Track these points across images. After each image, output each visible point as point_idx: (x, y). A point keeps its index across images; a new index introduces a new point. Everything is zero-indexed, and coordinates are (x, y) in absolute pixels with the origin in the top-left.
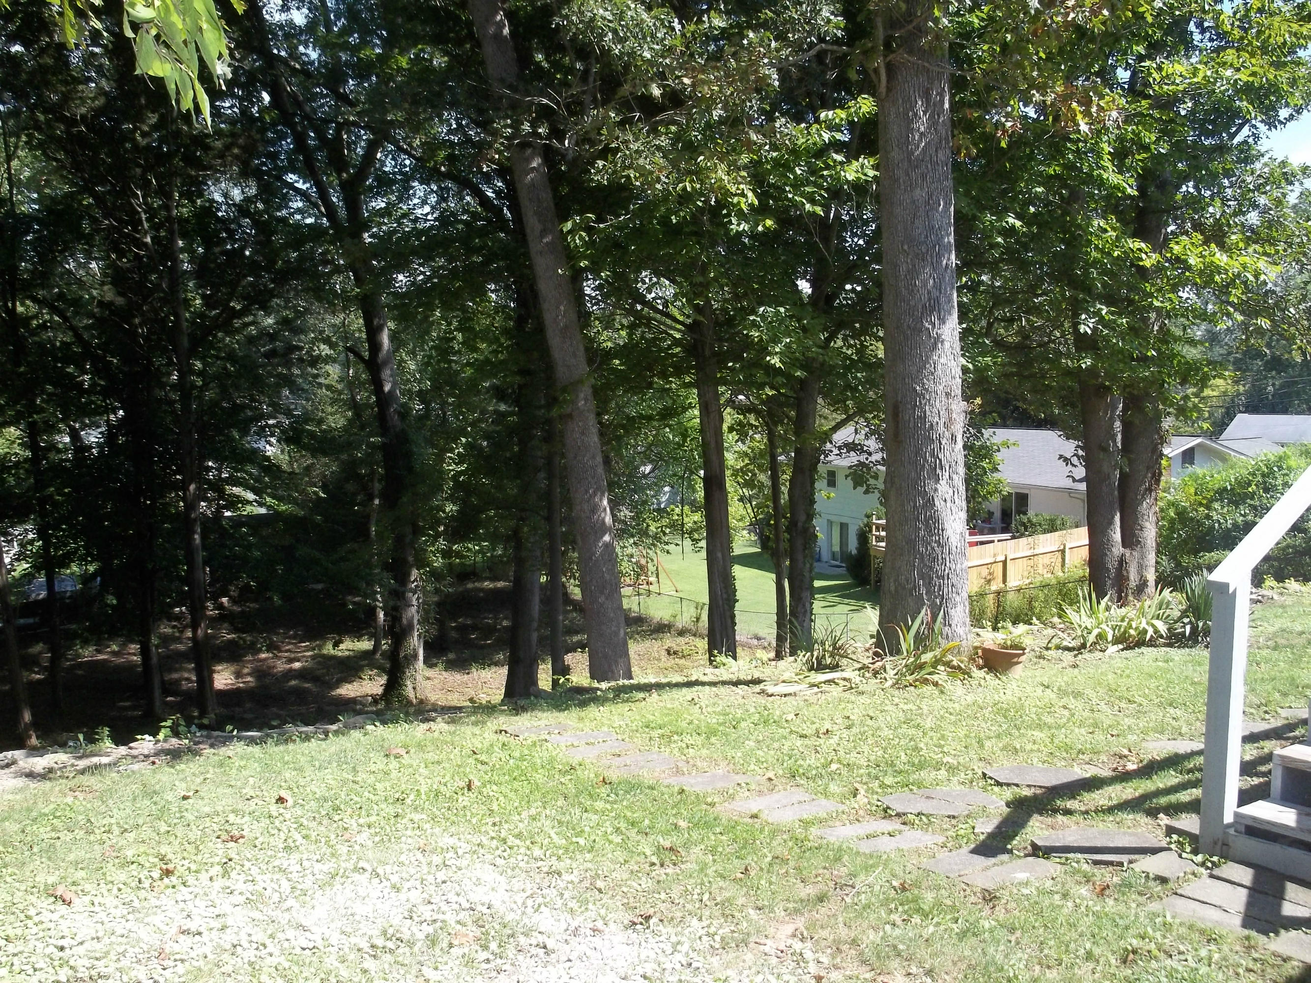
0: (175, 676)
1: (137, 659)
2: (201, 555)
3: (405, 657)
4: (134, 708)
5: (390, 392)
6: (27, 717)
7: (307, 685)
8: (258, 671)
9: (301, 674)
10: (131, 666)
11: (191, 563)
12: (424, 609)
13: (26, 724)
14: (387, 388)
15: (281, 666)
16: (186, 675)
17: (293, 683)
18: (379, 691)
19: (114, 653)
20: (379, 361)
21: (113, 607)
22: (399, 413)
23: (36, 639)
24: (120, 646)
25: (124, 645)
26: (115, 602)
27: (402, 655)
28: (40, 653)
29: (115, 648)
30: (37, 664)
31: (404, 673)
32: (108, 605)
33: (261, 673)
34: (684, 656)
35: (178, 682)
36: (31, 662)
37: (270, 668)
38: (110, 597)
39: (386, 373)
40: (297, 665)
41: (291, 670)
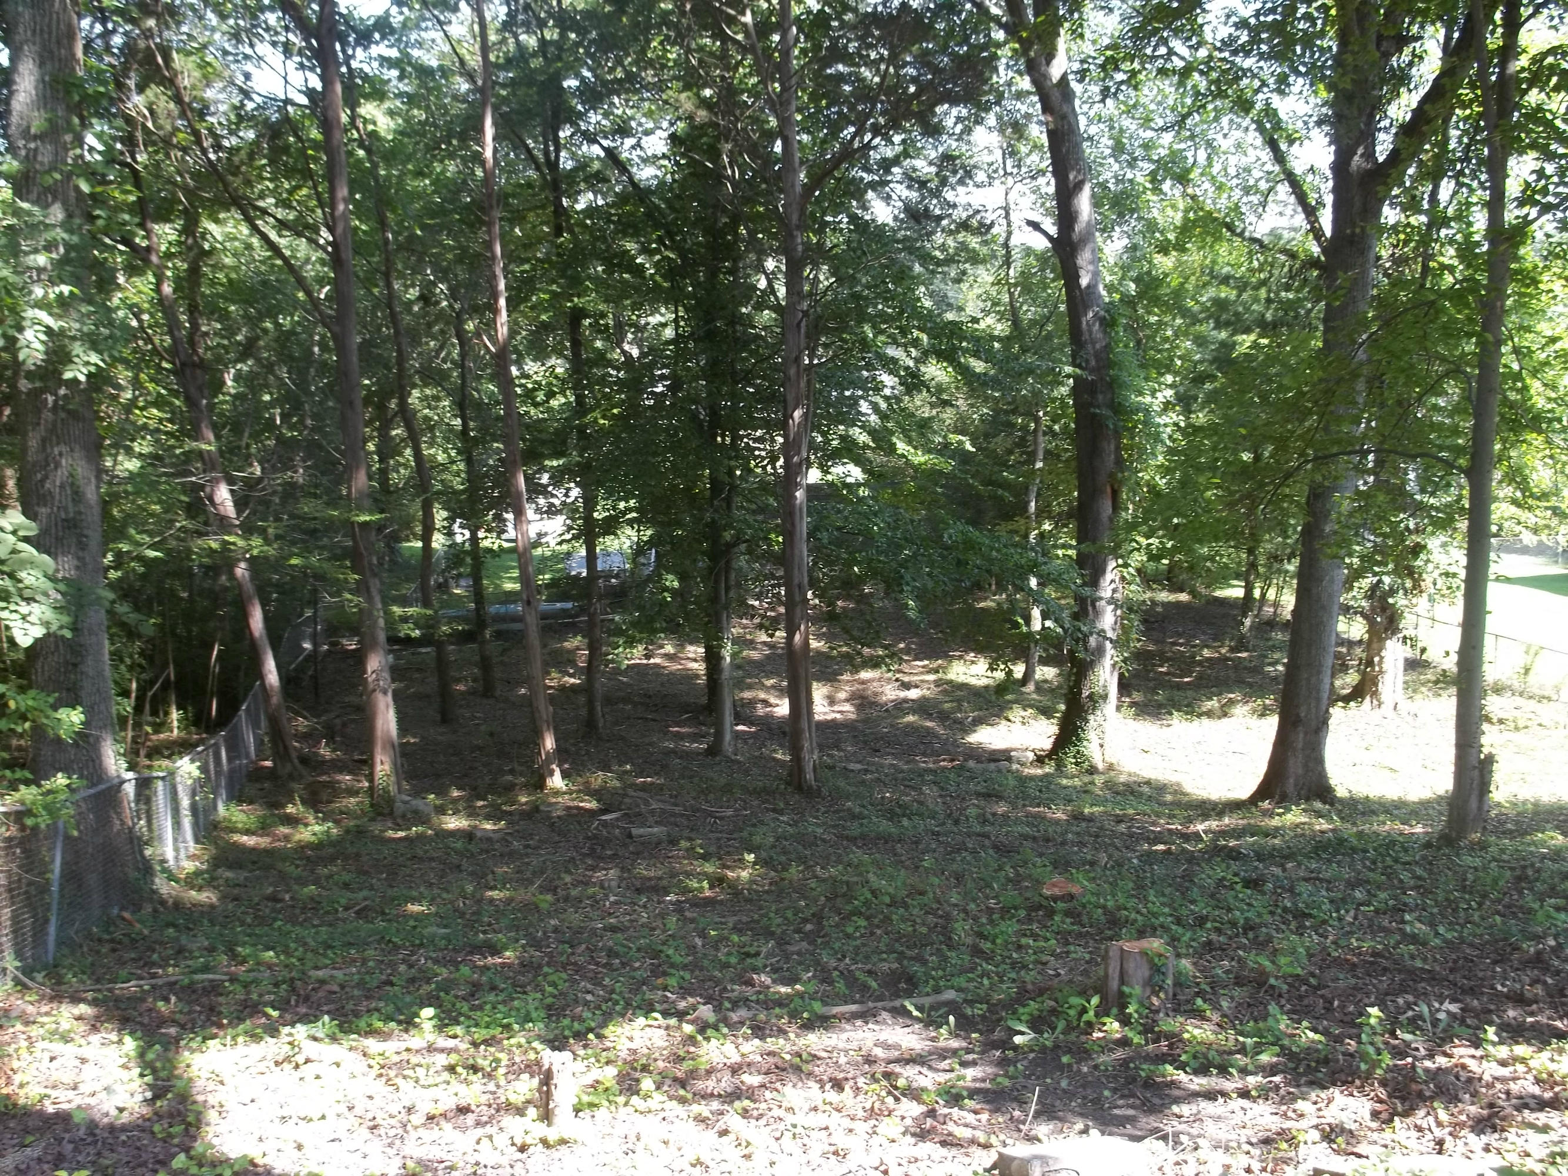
0: (747, 695)
1: (699, 667)
2: (804, 524)
3: (1091, 697)
4: (695, 737)
5: (1089, 286)
6: (550, 743)
7: (929, 724)
8: (863, 697)
9: (922, 707)
10: (690, 677)
11: (789, 534)
12: (1123, 625)
13: (547, 753)
14: (1084, 281)
15: (890, 693)
16: (762, 695)
17: (911, 718)
18: (1048, 744)
19: (668, 657)
20: (1075, 237)
21: (673, 592)
22: (1102, 321)
23: (573, 629)
24: (675, 646)
25: (681, 647)
26: (676, 584)
27: (1086, 693)
28: (578, 648)
29: (669, 649)
30: (572, 663)
31: (1087, 721)
32: (666, 589)
33: (863, 700)
34: (1517, 729)
35: (752, 703)
36: (562, 661)
37: (876, 694)
38: (670, 577)
39: (1084, 258)
40: (913, 694)
41: (906, 700)
